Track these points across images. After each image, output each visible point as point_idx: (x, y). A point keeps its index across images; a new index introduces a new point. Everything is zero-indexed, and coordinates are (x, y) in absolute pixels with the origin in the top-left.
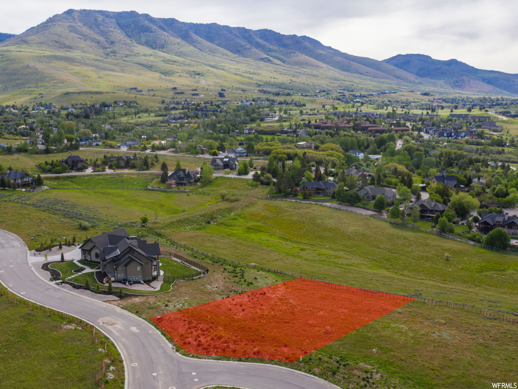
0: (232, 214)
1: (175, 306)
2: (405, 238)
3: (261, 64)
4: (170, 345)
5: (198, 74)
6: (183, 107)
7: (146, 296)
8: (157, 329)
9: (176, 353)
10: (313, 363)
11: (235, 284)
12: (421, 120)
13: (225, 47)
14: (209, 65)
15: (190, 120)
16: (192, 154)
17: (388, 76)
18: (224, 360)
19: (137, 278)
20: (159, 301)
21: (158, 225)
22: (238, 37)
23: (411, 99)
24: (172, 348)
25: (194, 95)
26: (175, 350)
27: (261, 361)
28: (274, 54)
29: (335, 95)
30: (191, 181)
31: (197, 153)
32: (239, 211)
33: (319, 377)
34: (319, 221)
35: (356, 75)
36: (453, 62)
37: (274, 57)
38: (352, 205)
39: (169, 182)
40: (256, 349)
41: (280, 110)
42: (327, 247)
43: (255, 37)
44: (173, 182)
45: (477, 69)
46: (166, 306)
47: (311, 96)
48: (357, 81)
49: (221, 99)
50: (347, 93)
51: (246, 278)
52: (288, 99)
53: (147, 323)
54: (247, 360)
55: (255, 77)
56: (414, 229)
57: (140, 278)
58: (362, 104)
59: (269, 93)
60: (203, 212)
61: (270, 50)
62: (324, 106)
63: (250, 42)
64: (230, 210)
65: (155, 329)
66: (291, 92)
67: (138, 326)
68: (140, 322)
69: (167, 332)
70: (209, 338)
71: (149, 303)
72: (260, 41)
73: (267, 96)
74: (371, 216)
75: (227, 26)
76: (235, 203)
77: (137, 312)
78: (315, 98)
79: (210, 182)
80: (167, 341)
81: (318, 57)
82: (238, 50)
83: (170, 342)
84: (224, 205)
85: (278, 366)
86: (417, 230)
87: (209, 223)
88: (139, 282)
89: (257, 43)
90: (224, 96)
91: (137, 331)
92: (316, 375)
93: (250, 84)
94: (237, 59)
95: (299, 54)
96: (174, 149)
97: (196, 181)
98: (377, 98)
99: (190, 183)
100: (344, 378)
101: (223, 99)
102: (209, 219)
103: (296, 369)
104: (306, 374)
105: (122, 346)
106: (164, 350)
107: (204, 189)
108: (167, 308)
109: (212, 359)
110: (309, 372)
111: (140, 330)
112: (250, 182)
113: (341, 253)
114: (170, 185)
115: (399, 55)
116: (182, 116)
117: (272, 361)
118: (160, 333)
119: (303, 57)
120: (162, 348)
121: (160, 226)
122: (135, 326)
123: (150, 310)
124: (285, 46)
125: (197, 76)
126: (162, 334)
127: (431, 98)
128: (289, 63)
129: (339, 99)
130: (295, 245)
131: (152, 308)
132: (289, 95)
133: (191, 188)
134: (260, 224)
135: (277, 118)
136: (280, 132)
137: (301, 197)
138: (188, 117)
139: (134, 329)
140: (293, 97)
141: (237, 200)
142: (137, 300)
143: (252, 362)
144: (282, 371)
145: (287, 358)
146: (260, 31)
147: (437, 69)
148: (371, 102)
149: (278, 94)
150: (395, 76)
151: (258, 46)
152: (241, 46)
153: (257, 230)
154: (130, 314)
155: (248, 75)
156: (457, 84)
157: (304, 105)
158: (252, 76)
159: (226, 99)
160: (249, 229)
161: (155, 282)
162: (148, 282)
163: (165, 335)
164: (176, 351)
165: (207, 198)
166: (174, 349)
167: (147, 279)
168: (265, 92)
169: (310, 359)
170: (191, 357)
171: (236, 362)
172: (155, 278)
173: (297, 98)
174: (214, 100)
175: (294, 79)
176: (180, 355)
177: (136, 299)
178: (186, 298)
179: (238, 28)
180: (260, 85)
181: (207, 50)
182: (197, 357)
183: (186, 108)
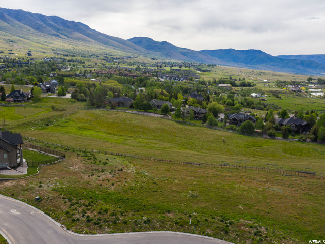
0: (63, 119)
1: (48, 186)
2: (190, 130)
3: (54, 37)
4: (59, 224)
5: (12, 41)
6: (4, 60)
7: (17, 179)
8: (39, 209)
9: (68, 231)
10: (202, 225)
11: (92, 165)
12: (155, 71)
13: (29, 25)
14: (19, 36)
15: (10, 68)
16: (19, 84)
17: (130, 49)
18: (118, 233)
19: (4, 165)
20: (31, 183)
21: (8, 126)
22: (38, 20)
23: (146, 62)
24: (61, 226)
25: (10, 54)
26: (65, 229)
27: (154, 229)
28: (62, 32)
29: (102, 57)
30: (25, 99)
31: (23, 84)
32: (68, 117)
33: (214, 237)
34: (128, 122)
35: (112, 47)
36: (164, 43)
37: (61, 34)
38: (146, 112)
39: (7, 99)
40: (145, 218)
41: (70, 65)
42: (142, 137)
43: (48, 20)
44: (11, 99)
45: (177, 48)
46: (40, 186)
47: (87, 57)
48: (113, 50)
49: (29, 57)
50: (109, 57)
51: (99, 159)
52: (73, 58)
53: (27, 204)
54: (140, 230)
55: (51, 45)
56: (191, 125)
57: (6, 164)
58: (119, 63)
59: (61, 54)
60: (42, 118)
61: (59, 29)
62: (96, 64)
63: (45, 23)
64: (61, 117)
65: (36, 209)
66: (75, 55)
67: (18, 208)
68: (18, 203)
69: (51, 211)
70: (96, 213)
71: (22, 186)
72: (52, 23)
73: (60, 56)
74: (161, 118)
75: (29, 12)
76: (64, 112)
77: (13, 195)
78: (90, 58)
79: (40, 100)
80: (53, 220)
81: (89, 35)
82: (38, 28)
83: (57, 220)
84: (56, 113)
85: (171, 232)
86: (195, 125)
87: (47, 125)
88: (6, 169)
89: (50, 24)
90: (31, 55)
91: (18, 213)
92: (211, 236)
93: (48, 49)
94: (37, 33)
95: (77, 33)
96: (5, 82)
97: (29, 99)
98: (127, 60)
99: (25, 100)
100: (237, 235)
101: (31, 57)
102: (48, 123)
103: (189, 233)
104: (201, 236)
105: (6, 232)
106: (54, 230)
107: (36, 104)
108: (41, 188)
109: (107, 233)
110: (203, 233)
111: (21, 212)
112: (69, 100)
113: (154, 141)
114: (9, 101)
115: (135, 37)
116: (4, 66)
117: (164, 227)
118: (43, 213)
119: (79, 35)
120: (51, 228)
121: (10, 127)
122: (15, 209)
123: (25, 192)
124: (68, 27)
125: (11, 43)
126: (45, 213)
127: (157, 61)
128: (71, 38)
129: (105, 60)
130: (120, 138)
131: (27, 190)
132: (73, 56)
133: (26, 103)
134: (87, 125)
135: (69, 69)
136: (74, 75)
137: (109, 108)
138: (8, 67)
139: (14, 211)
140: (76, 58)
141: (64, 110)
142: (9, 184)
143: (146, 231)
144: (178, 236)
145: (177, 223)
146: (51, 17)
147: (157, 46)
148: (124, 63)
149: (67, 56)
150: (134, 49)
151: (51, 26)
152: (40, 26)
153: (87, 129)
154: (5, 197)
155: (46, 44)
156: (168, 55)
157: (84, 62)
158: (48, 44)
159: (33, 57)
160: (80, 128)
161: (20, 167)
162: (15, 168)
163: (49, 215)
164: (67, 229)
165: (39, 109)
166: (63, 227)
167: (13, 165)
168: (58, 54)
169: (198, 221)
170: (85, 234)
171: (131, 233)
172: (19, 165)
173: (79, 58)
174: (25, 57)
175: (75, 48)
176: (73, 233)
177: (7, 183)
178: (56, 178)
179: (37, 14)
180: (54, 50)
181: (17, 26)
182: (91, 233)
183: (6, 61)
